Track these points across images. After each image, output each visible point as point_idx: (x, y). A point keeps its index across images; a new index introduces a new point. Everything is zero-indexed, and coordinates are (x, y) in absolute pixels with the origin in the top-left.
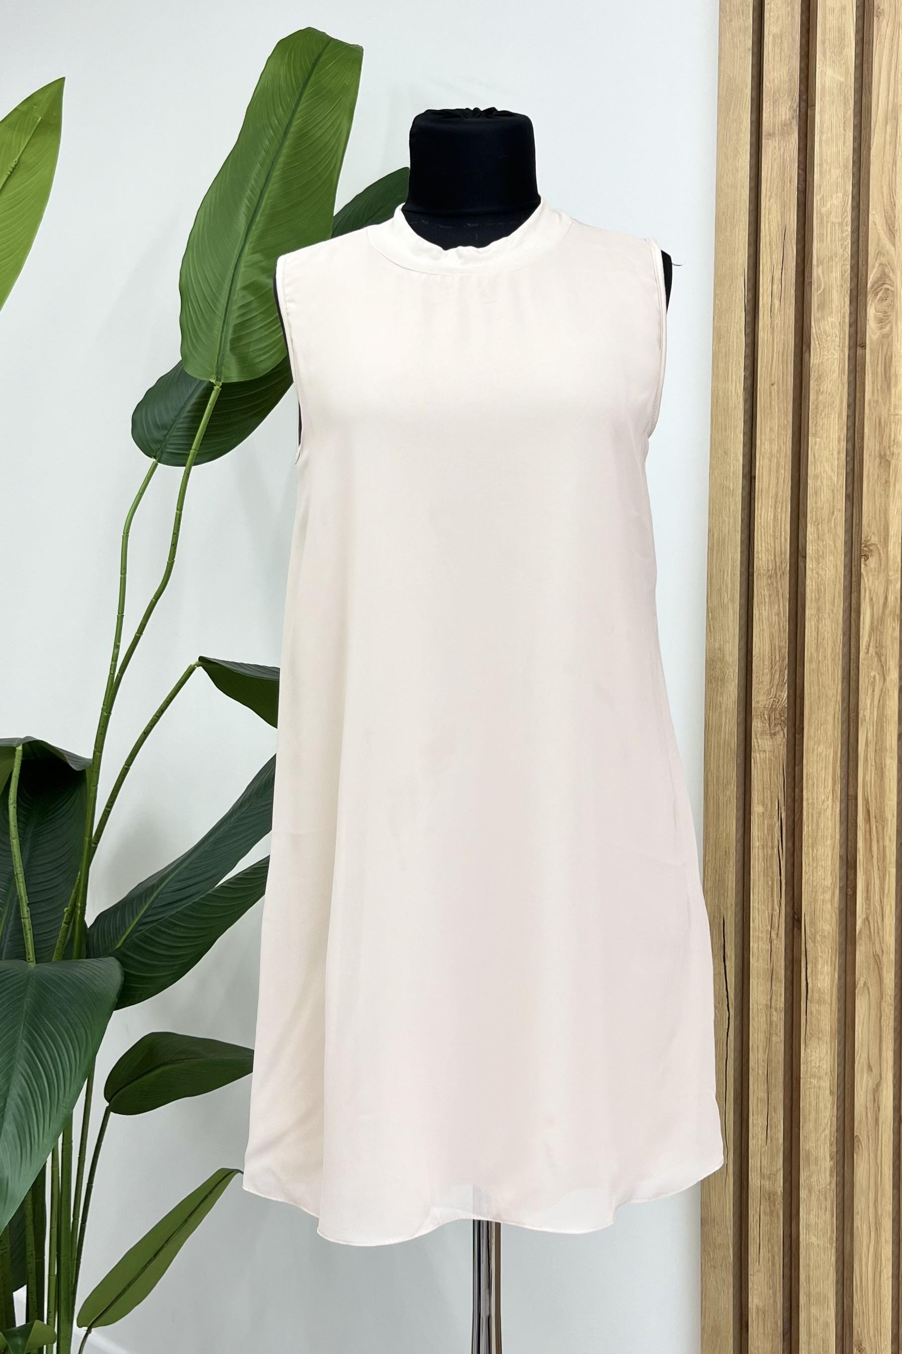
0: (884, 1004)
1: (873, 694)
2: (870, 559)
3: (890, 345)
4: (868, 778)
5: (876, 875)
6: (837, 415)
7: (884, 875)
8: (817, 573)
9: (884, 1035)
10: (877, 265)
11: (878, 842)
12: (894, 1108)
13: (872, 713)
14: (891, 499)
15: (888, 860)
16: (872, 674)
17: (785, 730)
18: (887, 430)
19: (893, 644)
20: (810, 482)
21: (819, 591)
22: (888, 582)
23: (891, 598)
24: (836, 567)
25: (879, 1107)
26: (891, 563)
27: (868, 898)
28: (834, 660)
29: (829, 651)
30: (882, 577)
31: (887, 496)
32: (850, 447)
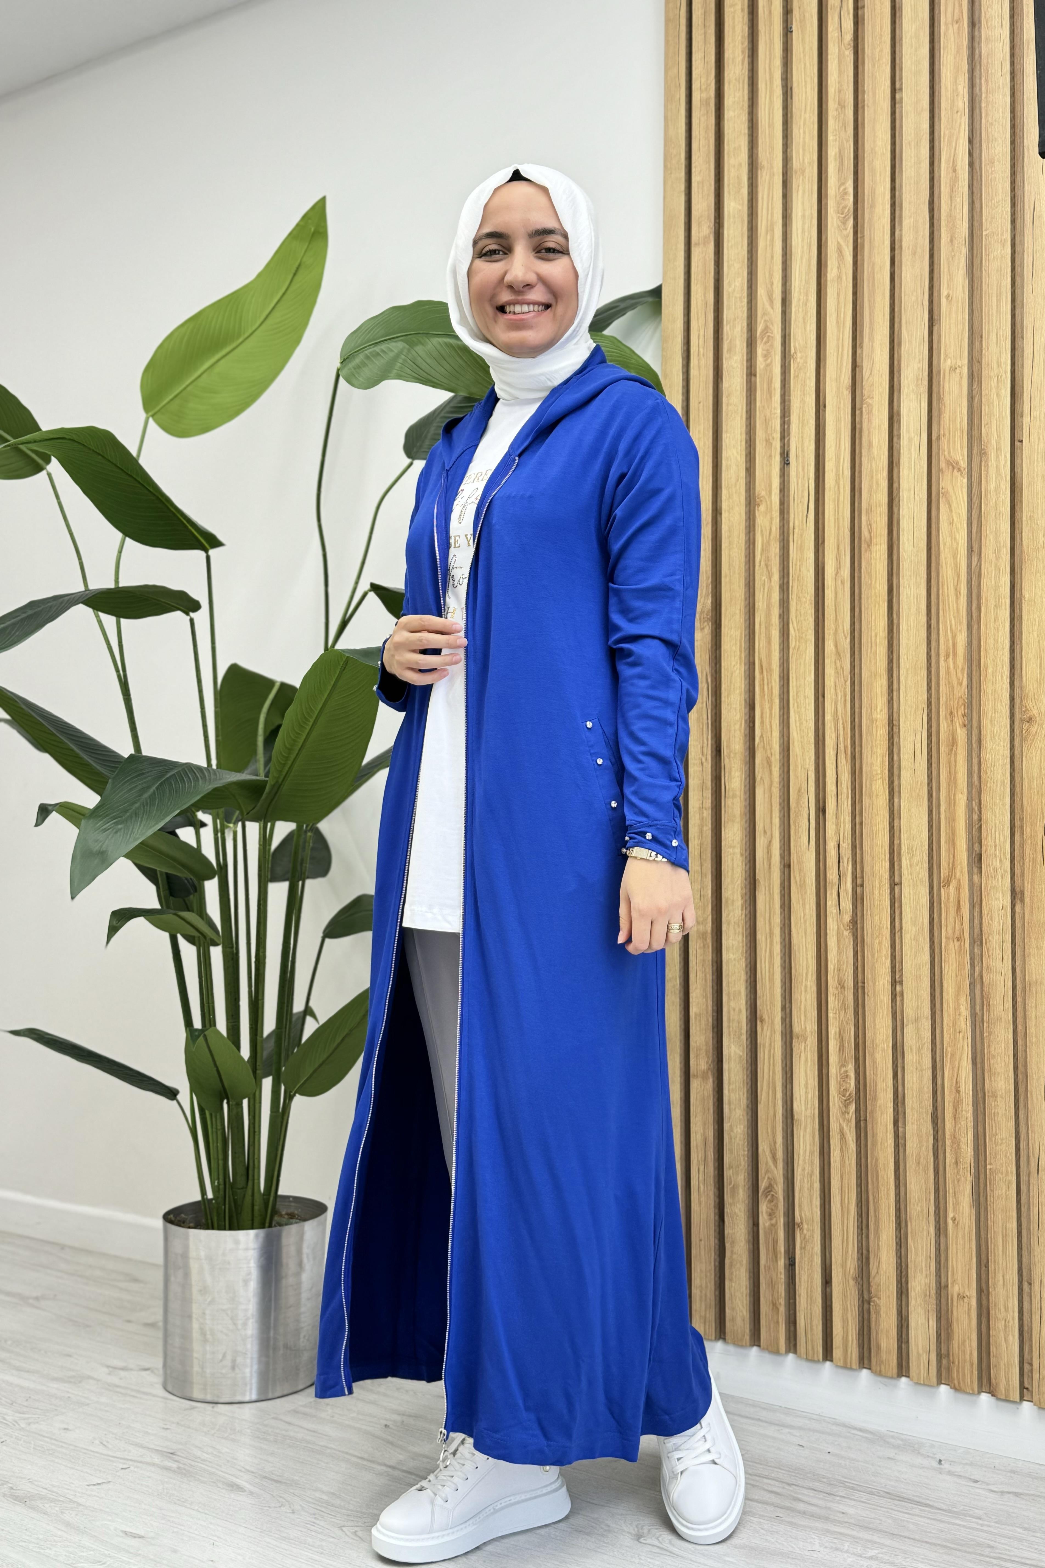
0: (773, 788)
1: (764, 592)
2: (761, 506)
3: (771, 371)
4: (761, 645)
5: (767, 706)
6: (739, 418)
7: (772, 705)
8: (729, 520)
9: (773, 808)
10: (763, 321)
11: (768, 684)
12: (781, 855)
13: (763, 603)
14: (773, 466)
15: (774, 696)
16: (763, 578)
17: (710, 624)
18: (770, 423)
19: (775, 557)
20: (724, 463)
21: (730, 531)
22: (771, 518)
23: (774, 529)
24: (740, 514)
25: (771, 856)
26: (773, 506)
27: (762, 723)
28: (739, 574)
29: (737, 568)
30: (768, 517)
31: (771, 465)
32: (748, 438)
